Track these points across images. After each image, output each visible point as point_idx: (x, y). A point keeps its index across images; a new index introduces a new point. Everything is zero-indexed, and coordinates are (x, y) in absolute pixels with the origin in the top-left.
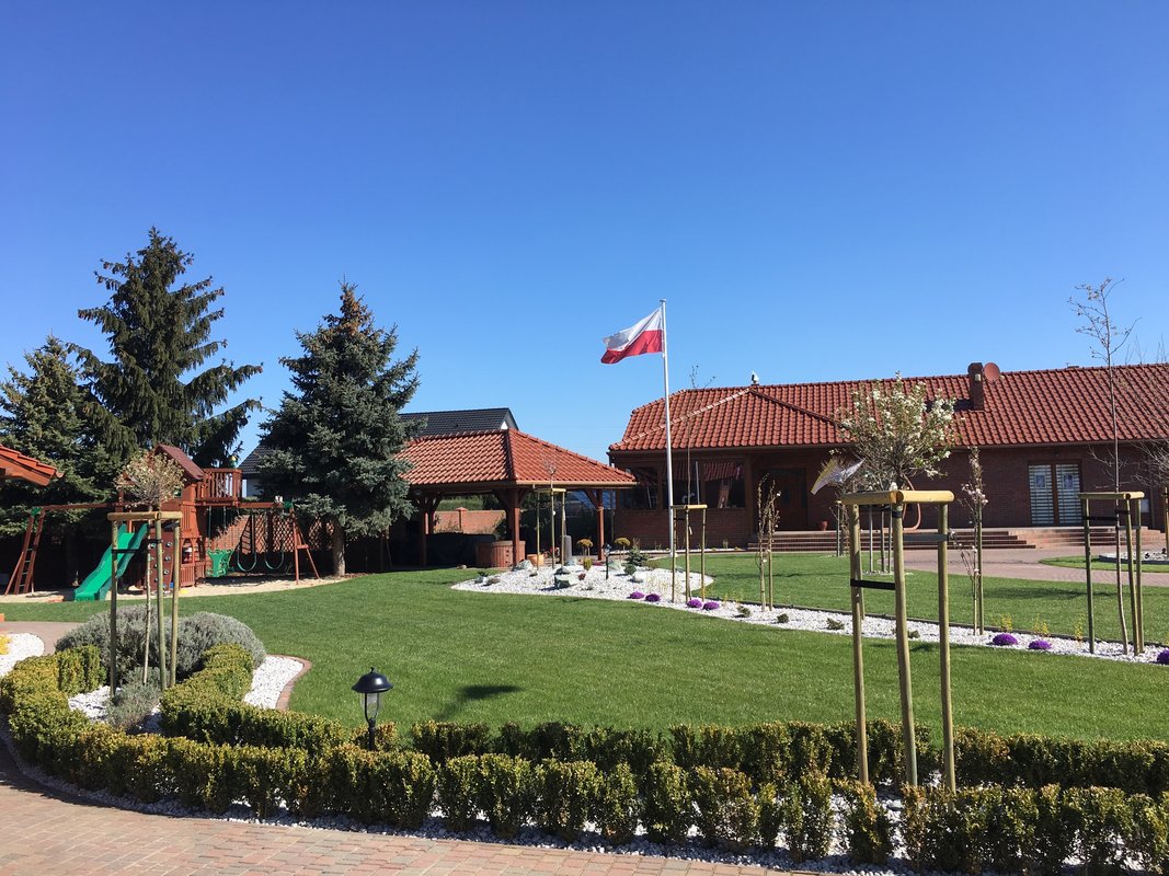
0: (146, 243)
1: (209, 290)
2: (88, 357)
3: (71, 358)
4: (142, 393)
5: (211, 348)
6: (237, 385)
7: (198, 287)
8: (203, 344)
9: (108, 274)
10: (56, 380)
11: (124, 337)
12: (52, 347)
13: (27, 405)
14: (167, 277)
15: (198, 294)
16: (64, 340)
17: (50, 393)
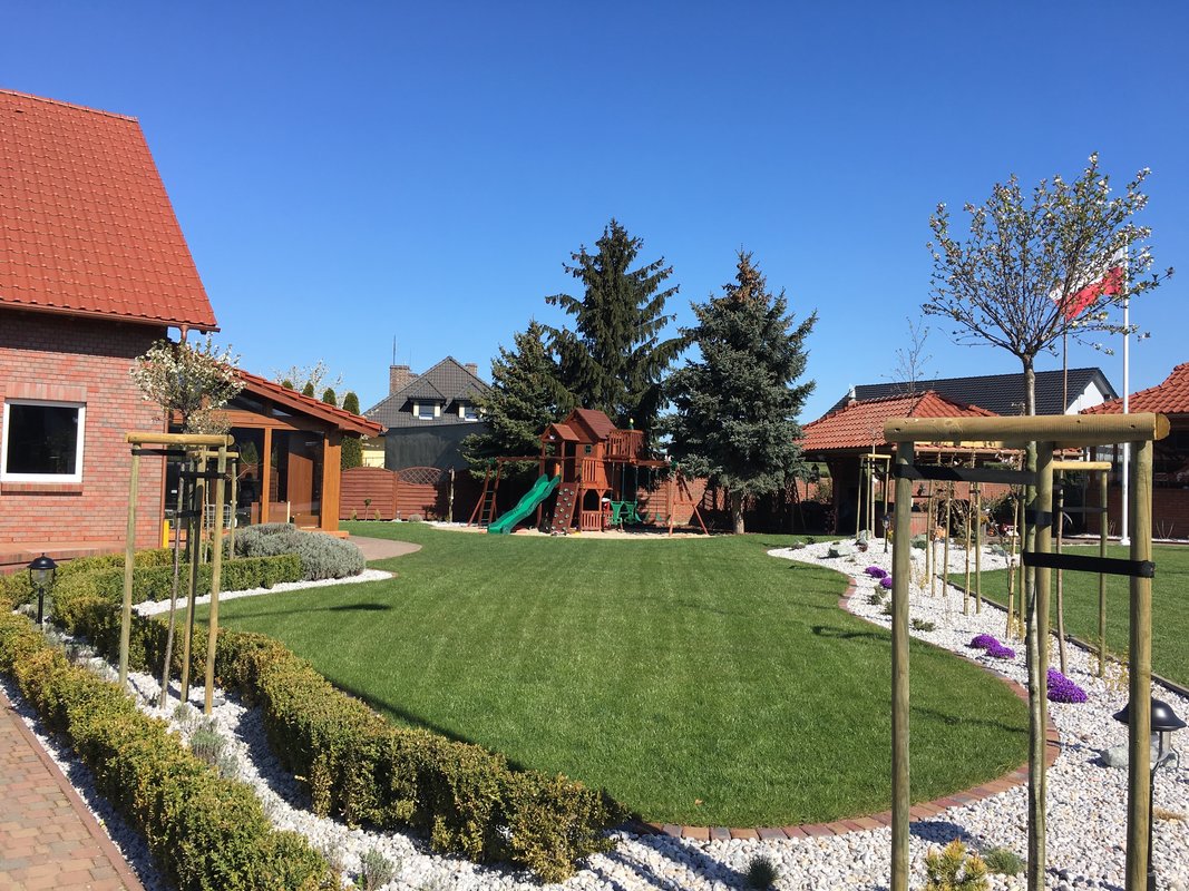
2: (557, 334)
3: (544, 337)
5: (660, 323)
7: (652, 267)
8: (656, 318)
9: (574, 264)
11: (585, 317)
12: (534, 330)
14: (621, 262)
15: (651, 274)
16: (540, 322)
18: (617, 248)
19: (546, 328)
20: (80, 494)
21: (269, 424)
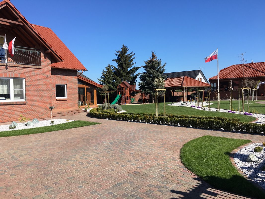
0: (122, 47)
1: (132, 54)
2: (114, 67)
3: (112, 67)
4: (121, 73)
5: (133, 64)
6: (137, 70)
7: (131, 53)
8: (132, 63)
9: (116, 53)
10: (109, 71)
11: (119, 64)
12: (109, 66)
13: (105, 75)
14: (125, 52)
15: (131, 55)
16: (110, 65)
17: (109, 74)
18: (125, 50)
19: (112, 66)
20: (67, 100)
21: (86, 87)
